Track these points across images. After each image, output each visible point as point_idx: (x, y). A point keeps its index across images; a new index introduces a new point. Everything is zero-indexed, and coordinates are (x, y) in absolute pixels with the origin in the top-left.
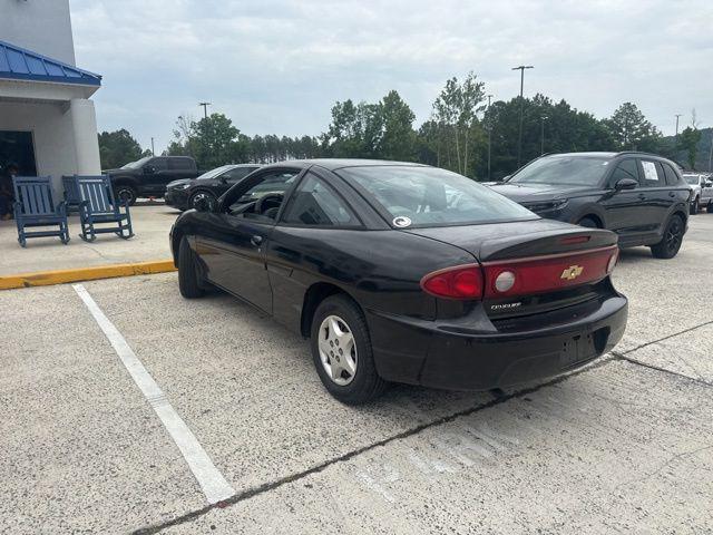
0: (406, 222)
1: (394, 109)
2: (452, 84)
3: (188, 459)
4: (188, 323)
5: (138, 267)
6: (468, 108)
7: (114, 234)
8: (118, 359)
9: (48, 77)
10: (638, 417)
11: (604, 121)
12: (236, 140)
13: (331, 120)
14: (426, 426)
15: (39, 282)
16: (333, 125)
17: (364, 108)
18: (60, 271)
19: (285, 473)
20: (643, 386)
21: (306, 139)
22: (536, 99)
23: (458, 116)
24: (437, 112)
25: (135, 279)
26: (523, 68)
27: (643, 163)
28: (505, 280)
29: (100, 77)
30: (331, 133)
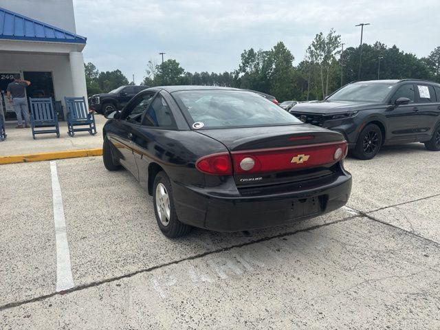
0: (201, 125)
1: (281, 54)
2: (319, 37)
3: (58, 265)
4: (102, 185)
5: (89, 151)
6: (329, 52)
7: (87, 132)
8: (52, 205)
9: (56, 40)
10: (354, 254)
11: (423, 59)
12: (183, 75)
13: (240, 62)
14: (211, 253)
15: (32, 159)
16: (242, 65)
17: (261, 53)
18: (45, 153)
19: (110, 276)
20: (369, 234)
21: (226, 74)
22: (376, 45)
23: (322, 57)
24: (309, 55)
25: (87, 159)
26: (362, 25)
27: (419, 87)
28: (247, 162)
29: (86, 39)
30: (240, 70)
